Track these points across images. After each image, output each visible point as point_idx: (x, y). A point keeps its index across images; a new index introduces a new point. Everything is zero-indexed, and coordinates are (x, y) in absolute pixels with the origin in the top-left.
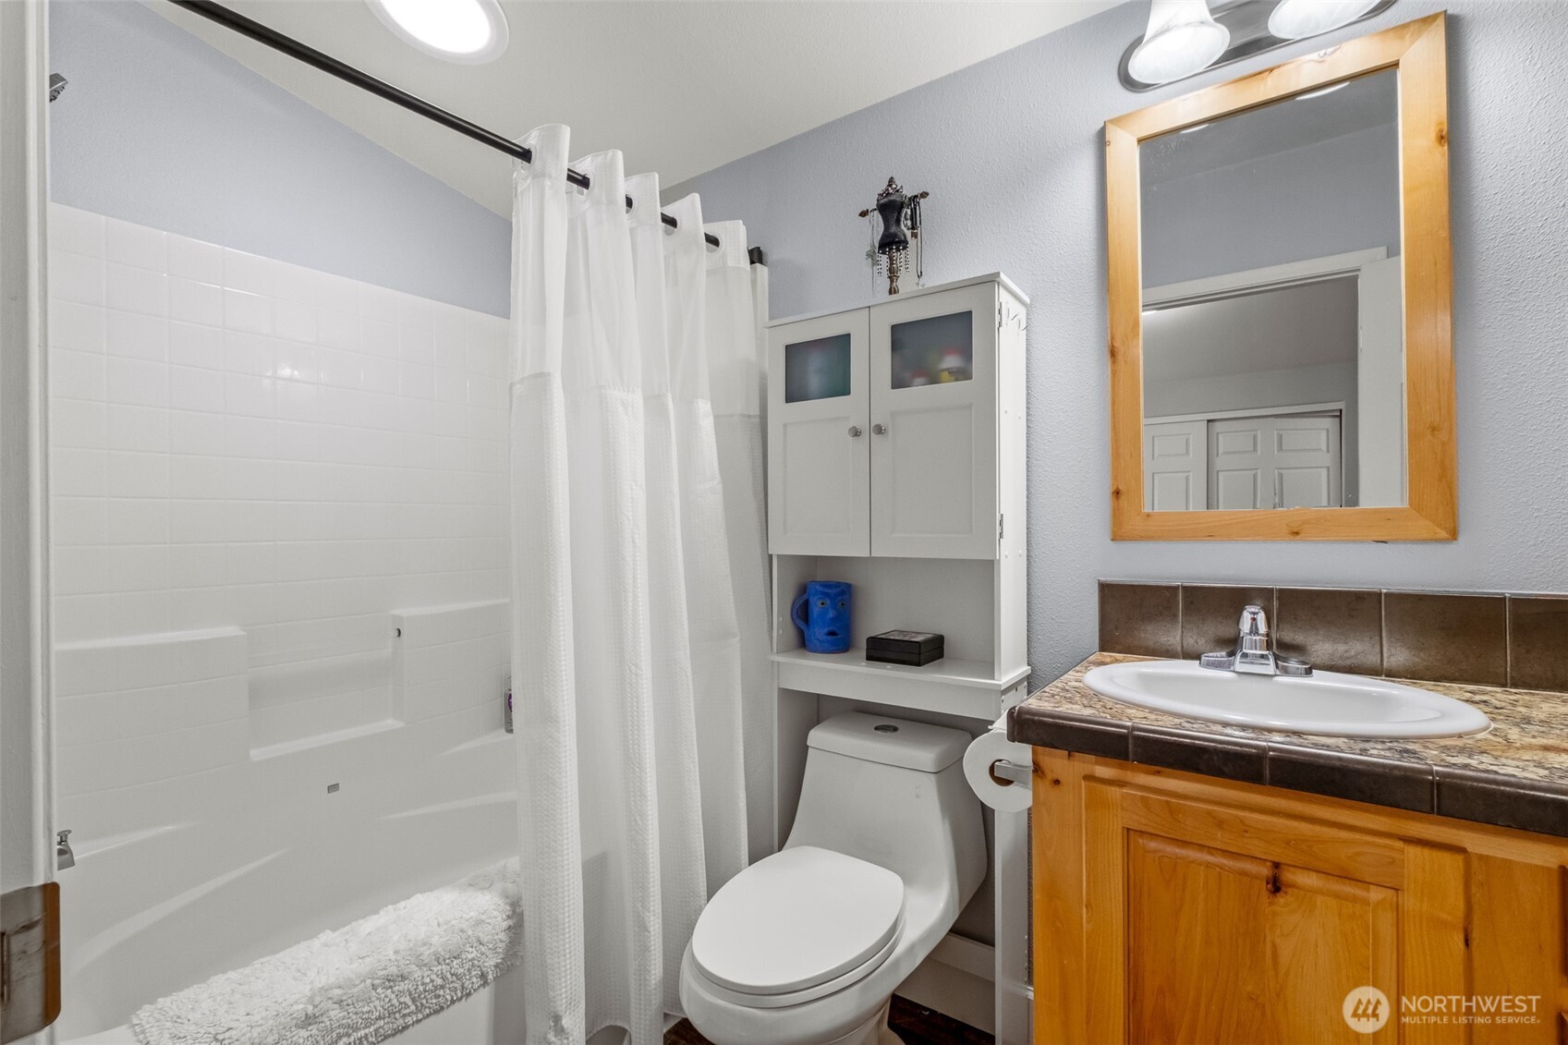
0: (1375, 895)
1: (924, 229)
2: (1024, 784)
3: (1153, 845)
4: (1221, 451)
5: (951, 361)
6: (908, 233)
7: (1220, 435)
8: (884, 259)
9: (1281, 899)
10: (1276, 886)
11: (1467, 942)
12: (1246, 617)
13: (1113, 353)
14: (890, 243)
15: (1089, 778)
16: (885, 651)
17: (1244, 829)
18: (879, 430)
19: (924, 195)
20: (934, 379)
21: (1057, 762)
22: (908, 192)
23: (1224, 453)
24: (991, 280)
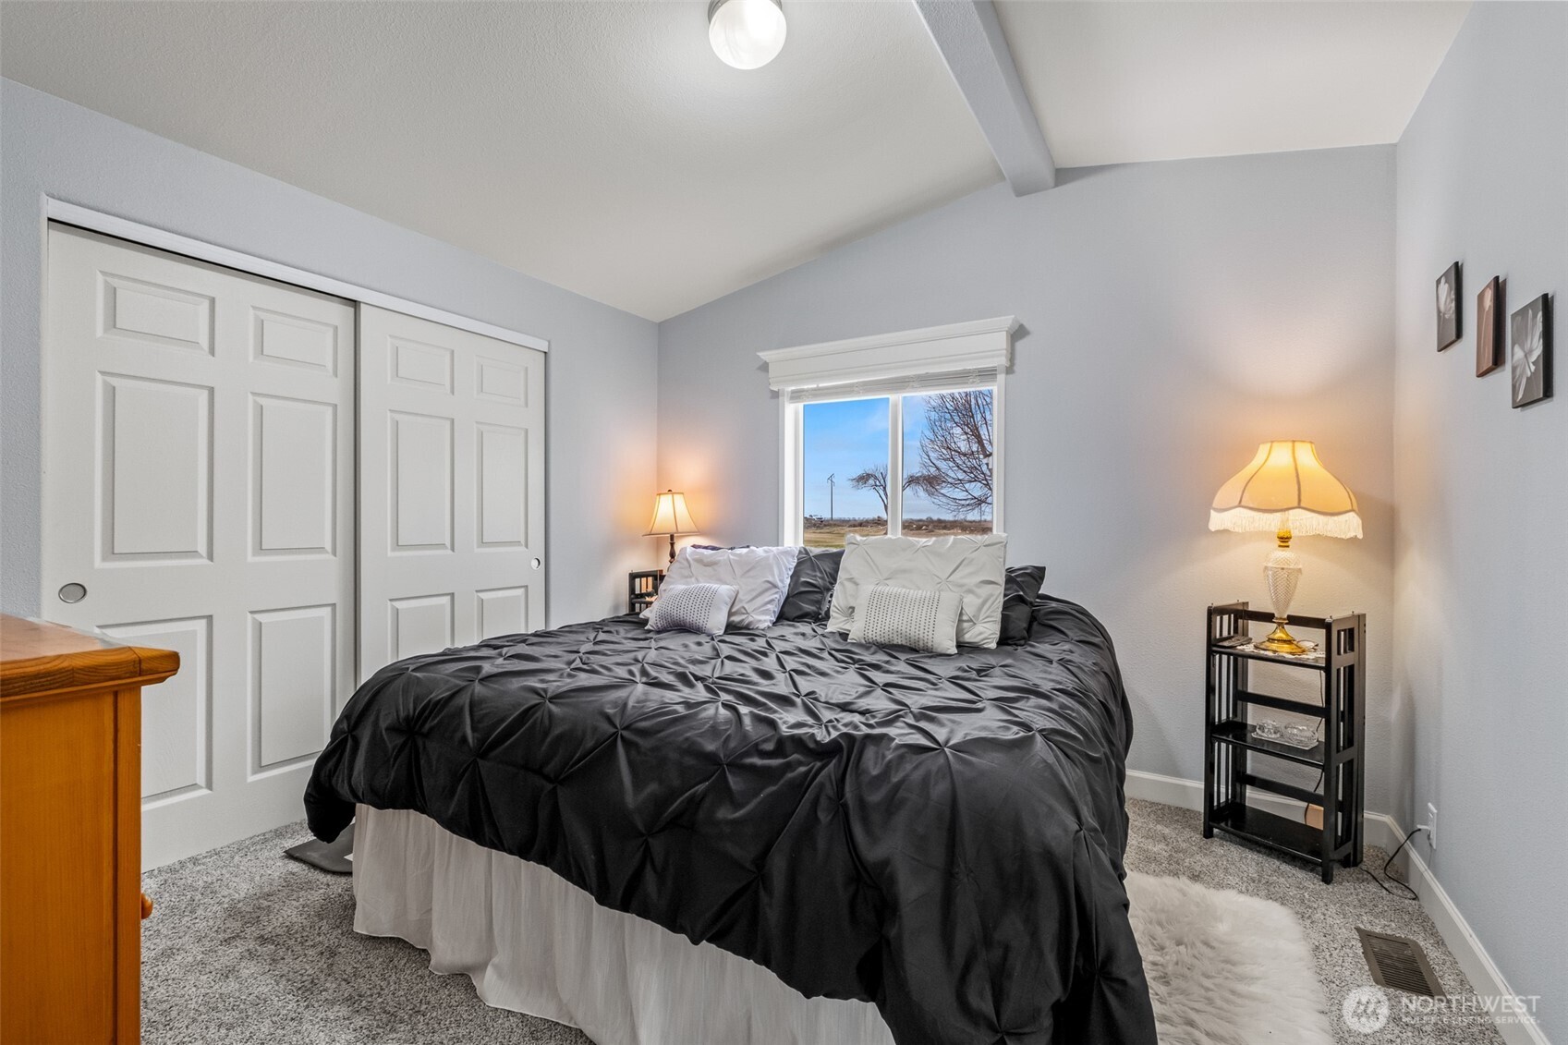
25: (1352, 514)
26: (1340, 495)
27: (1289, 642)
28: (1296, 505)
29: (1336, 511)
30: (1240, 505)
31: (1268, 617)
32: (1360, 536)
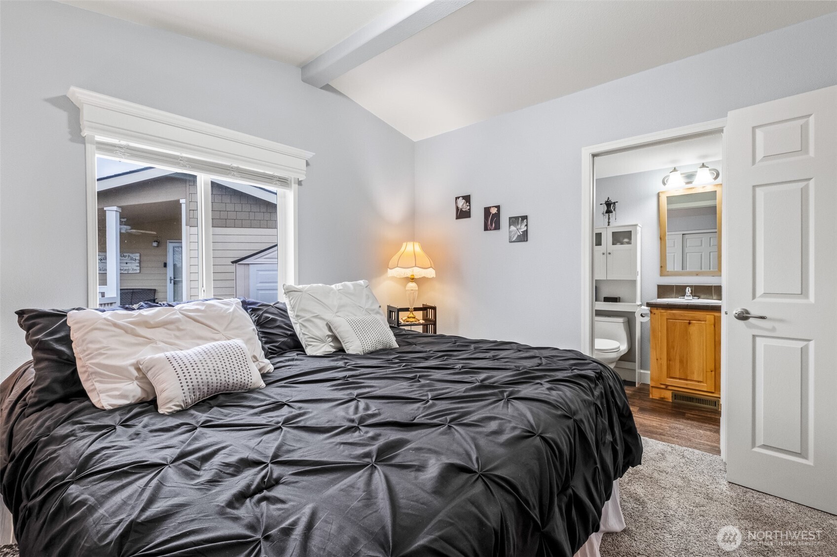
0: (703, 322)
1: (616, 209)
2: (648, 316)
3: (671, 320)
4: (688, 246)
5: (626, 240)
6: (613, 210)
7: (688, 240)
8: (607, 215)
9: (690, 325)
10: (690, 323)
11: (714, 326)
12: (687, 289)
13: (661, 239)
14: (609, 212)
15: (661, 312)
16: (607, 299)
17: (685, 316)
18: (610, 253)
19: (617, 202)
20: (622, 243)
21: (655, 311)
22: (613, 201)
23: (689, 247)
24: (636, 225)
25: (431, 269)
26: (427, 261)
27: (414, 318)
28: (414, 265)
29: (425, 267)
30: (397, 267)
31: (407, 310)
32: (435, 276)
